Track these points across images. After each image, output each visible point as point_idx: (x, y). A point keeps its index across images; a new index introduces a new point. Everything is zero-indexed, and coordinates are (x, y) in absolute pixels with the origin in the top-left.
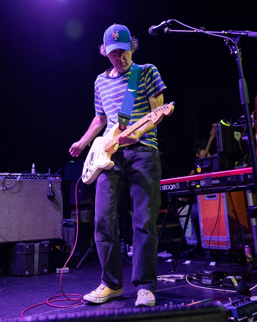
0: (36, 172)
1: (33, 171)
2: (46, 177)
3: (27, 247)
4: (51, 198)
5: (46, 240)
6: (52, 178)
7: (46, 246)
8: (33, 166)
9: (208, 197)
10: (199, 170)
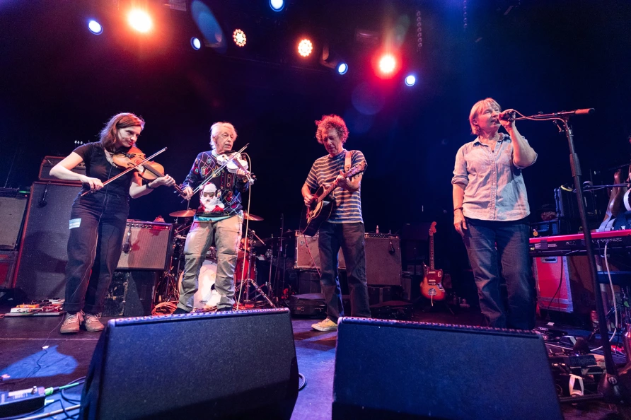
0: (380, 231)
1: (377, 231)
2: (387, 236)
3: (374, 289)
4: (392, 253)
5: (388, 286)
6: (392, 237)
7: (389, 290)
8: (378, 227)
9: (546, 260)
10: (535, 234)
